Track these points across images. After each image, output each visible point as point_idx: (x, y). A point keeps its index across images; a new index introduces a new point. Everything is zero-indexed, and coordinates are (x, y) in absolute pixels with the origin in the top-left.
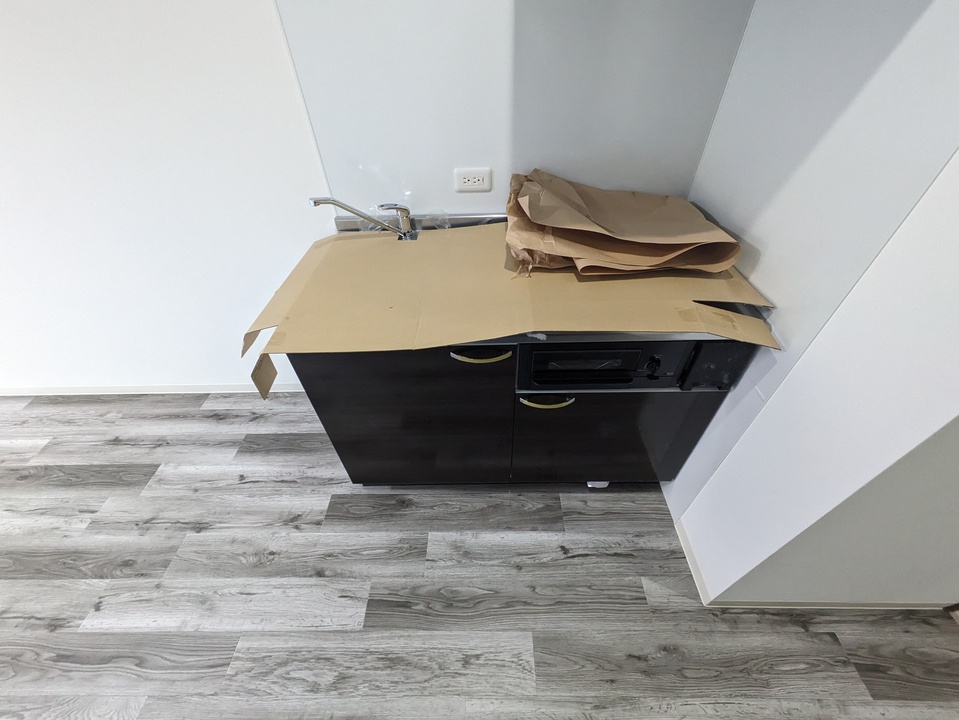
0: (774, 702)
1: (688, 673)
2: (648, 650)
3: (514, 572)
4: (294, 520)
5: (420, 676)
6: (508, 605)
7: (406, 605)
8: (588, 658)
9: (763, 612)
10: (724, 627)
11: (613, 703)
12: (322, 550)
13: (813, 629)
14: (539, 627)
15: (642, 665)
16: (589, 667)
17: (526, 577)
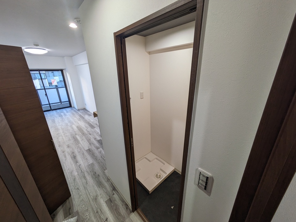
0: (97, 189)
1: (96, 178)
2: (97, 174)
3: (101, 157)
4: (95, 139)
5: (83, 156)
6: (95, 159)
7: (90, 151)
8: (93, 168)
9: (112, 184)
10: (106, 180)
11: (88, 173)
12: (93, 143)
13: (113, 191)
14: (94, 162)
15: (95, 173)
16: (91, 169)
17: (101, 158)
